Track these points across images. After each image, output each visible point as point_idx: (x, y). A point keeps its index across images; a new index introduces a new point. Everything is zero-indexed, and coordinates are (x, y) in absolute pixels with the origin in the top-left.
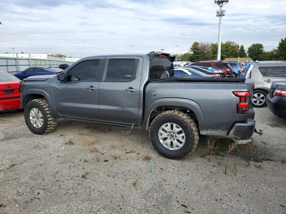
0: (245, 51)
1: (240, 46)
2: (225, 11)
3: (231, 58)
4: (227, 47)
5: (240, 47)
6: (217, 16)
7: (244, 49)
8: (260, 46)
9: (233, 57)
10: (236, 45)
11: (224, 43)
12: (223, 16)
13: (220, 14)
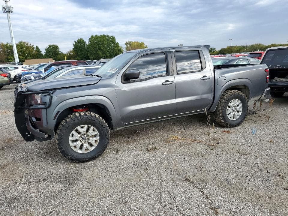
0: (41, 52)
1: (35, 46)
2: (12, 7)
3: (29, 59)
4: (22, 48)
5: (35, 48)
6: (4, 12)
7: (40, 50)
8: (57, 47)
9: (31, 59)
10: (31, 46)
11: (18, 43)
12: (10, 13)
13: (7, 10)
